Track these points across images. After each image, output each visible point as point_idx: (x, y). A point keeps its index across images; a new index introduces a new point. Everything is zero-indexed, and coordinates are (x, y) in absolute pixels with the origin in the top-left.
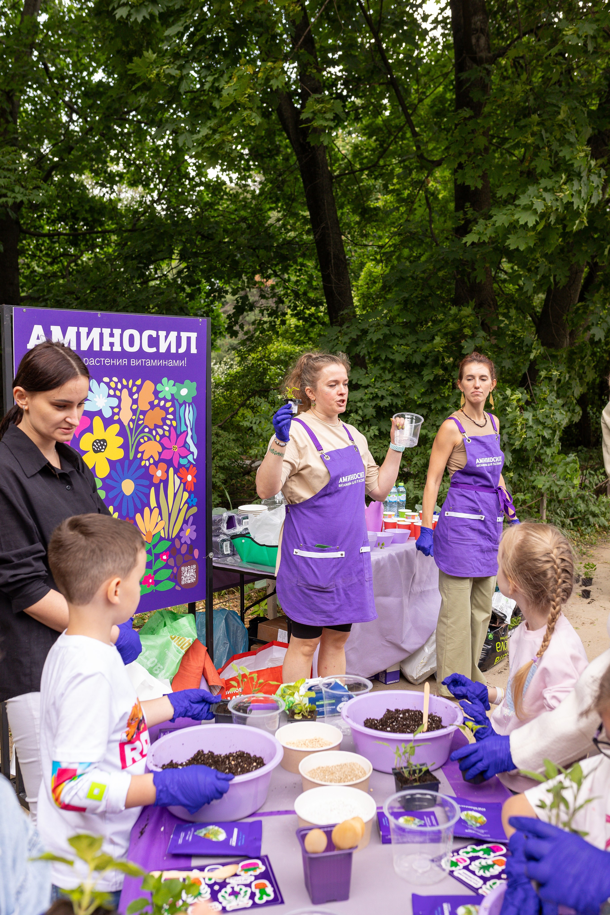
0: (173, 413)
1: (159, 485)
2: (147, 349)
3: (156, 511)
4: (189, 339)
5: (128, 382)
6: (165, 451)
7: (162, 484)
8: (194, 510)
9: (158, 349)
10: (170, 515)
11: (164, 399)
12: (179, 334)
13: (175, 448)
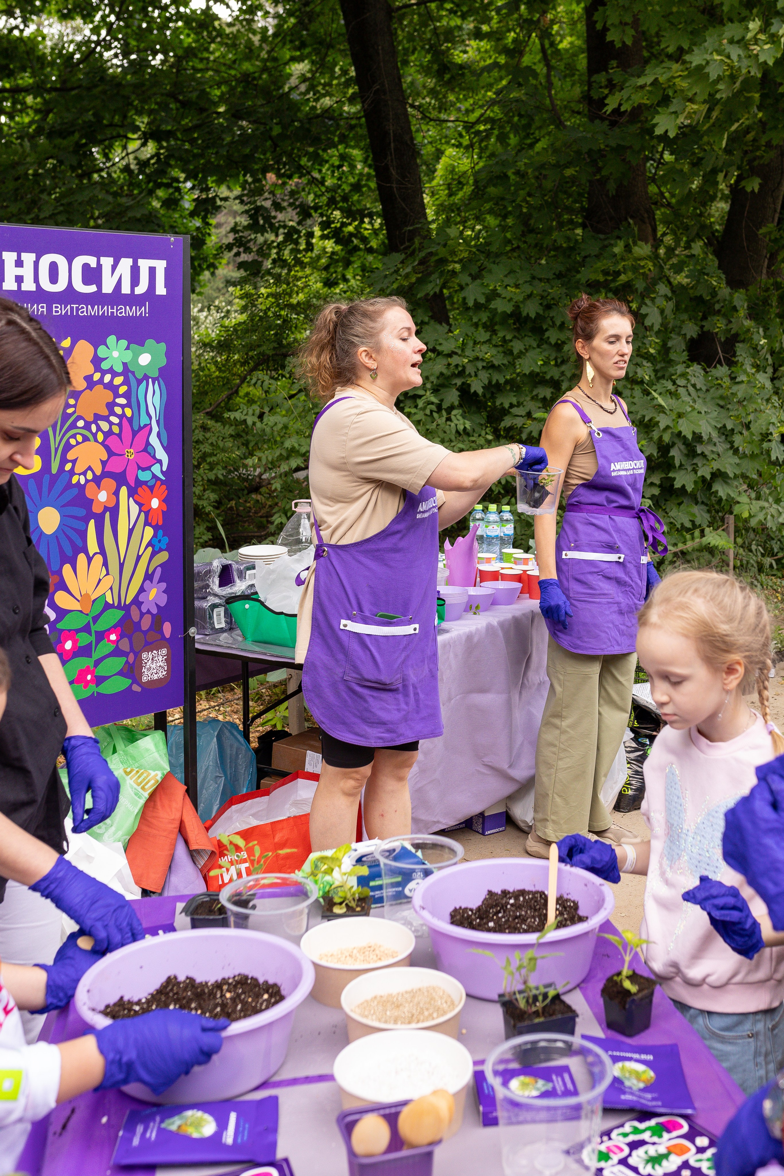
0: (127, 395)
1: (103, 515)
2: (80, 287)
3: (99, 559)
4: (152, 271)
6: (113, 458)
7: (107, 515)
8: (163, 557)
9: (100, 286)
10: (121, 566)
11: (111, 371)
12: (135, 263)
13: (130, 454)
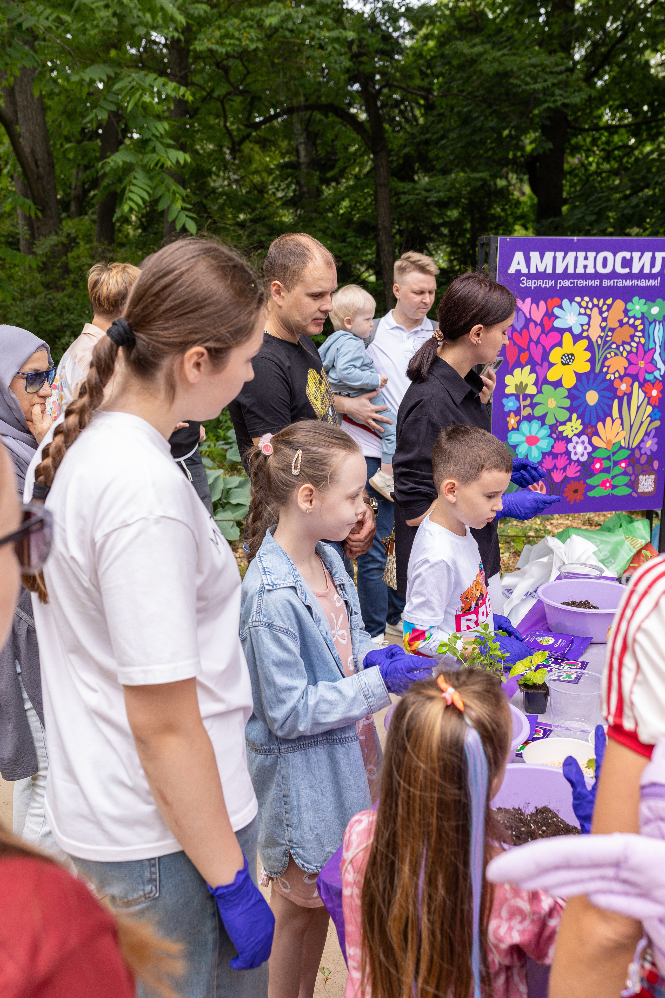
0: (642, 331)
1: (623, 397)
2: (620, 270)
3: (618, 421)
5: (599, 301)
6: (632, 366)
7: (625, 398)
8: (657, 423)
9: (631, 269)
10: (631, 426)
11: (634, 317)
12: (654, 254)
13: (642, 364)
